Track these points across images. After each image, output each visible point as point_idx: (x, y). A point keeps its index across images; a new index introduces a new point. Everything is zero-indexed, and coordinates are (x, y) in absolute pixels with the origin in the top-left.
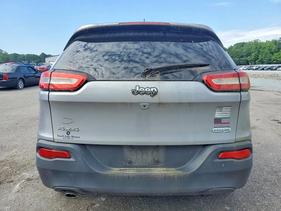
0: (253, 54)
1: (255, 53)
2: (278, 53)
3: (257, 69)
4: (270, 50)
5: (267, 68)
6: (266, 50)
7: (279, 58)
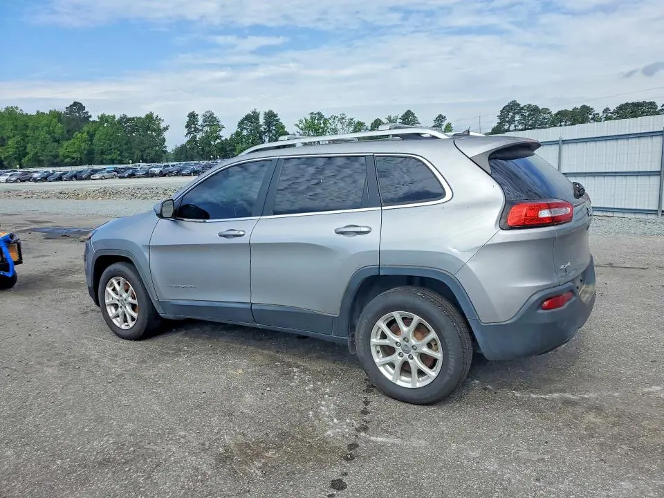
0: (10, 142)
1: (15, 140)
2: (70, 142)
3: (45, 179)
4: (50, 134)
5: (69, 175)
6: (43, 134)
7: (75, 152)
